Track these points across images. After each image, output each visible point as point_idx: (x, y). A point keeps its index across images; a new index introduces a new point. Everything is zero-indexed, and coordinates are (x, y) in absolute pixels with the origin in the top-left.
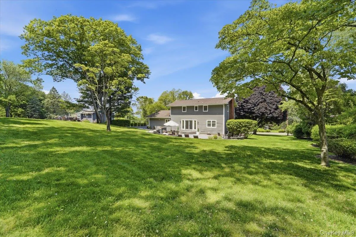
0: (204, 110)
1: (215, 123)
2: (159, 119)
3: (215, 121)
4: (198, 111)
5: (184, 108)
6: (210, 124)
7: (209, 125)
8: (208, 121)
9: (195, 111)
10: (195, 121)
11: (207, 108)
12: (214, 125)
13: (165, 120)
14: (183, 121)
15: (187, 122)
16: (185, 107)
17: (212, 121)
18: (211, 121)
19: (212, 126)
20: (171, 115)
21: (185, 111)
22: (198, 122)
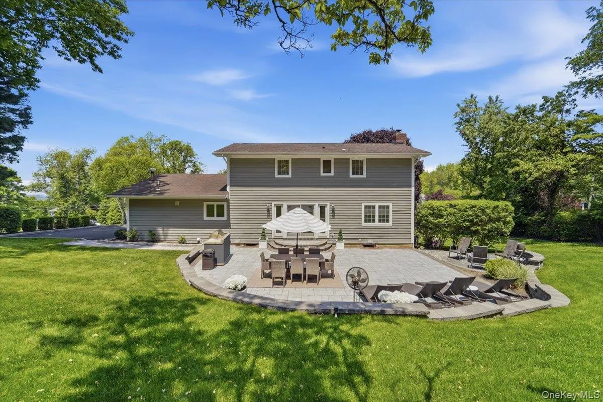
0: (354, 174)
1: (388, 212)
2: (174, 200)
3: (388, 207)
4: (332, 174)
5: (283, 164)
6: (374, 216)
7: (369, 218)
8: (366, 207)
9: (323, 174)
10: (322, 208)
11: (362, 168)
12: (384, 218)
13: (205, 204)
14: (280, 208)
16: (287, 162)
17: (380, 207)
18: (377, 205)
19: (380, 221)
20: (228, 188)
21: (288, 173)
22: (333, 211)
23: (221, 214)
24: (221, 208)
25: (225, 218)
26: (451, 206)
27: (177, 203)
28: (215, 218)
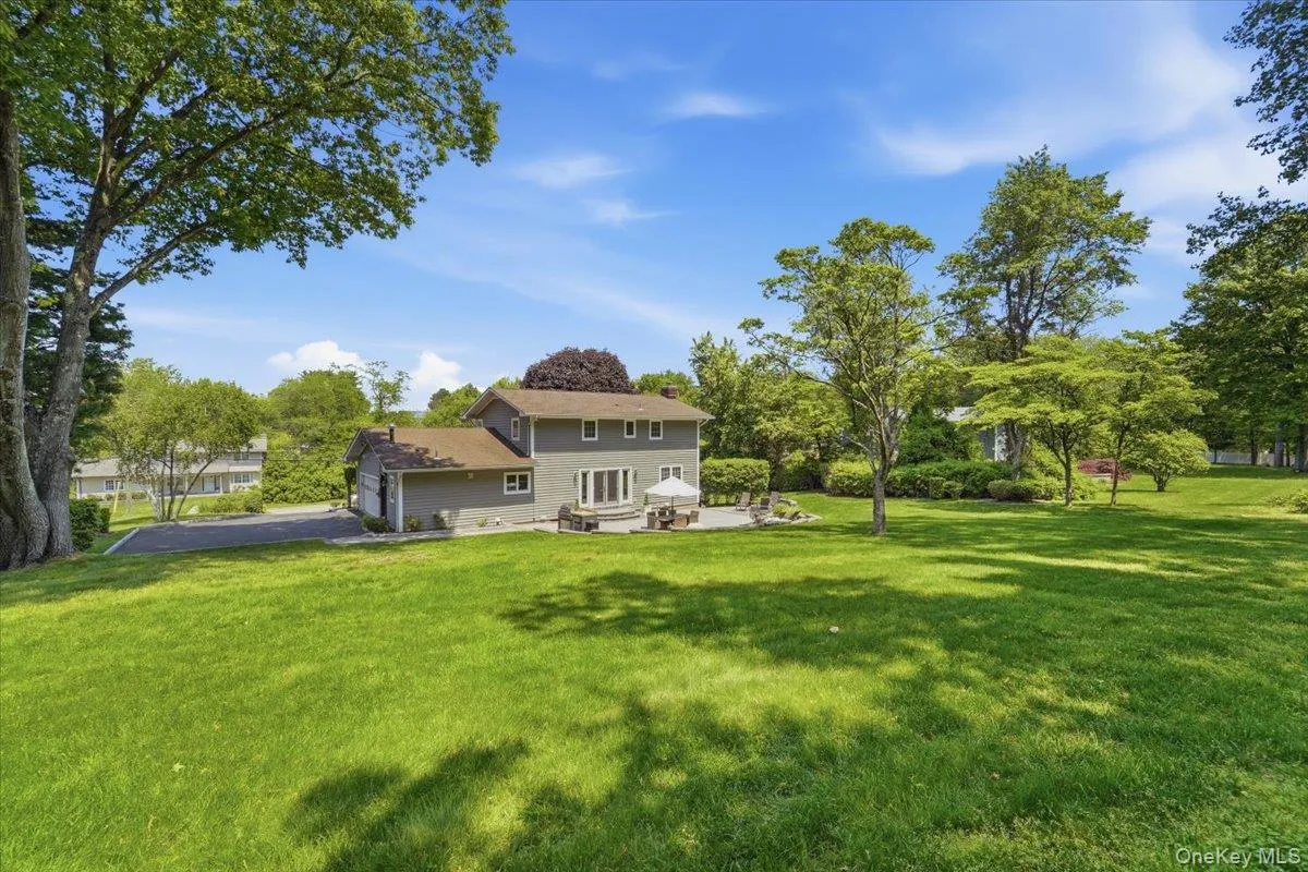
0: (652, 435)
2: (466, 472)
3: (680, 469)
4: (634, 436)
5: (590, 426)
8: (662, 470)
9: (626, 437)
10: (625, 473)
11: (660, 429)
13: (506, 474)
14: (585, 475)
15: (599, 476)
16: (593, 422)
17: (673, 469)
18: (671, 467)
20: (533, 455)
21: (594, 436)
22: (635, 476)
23: (523, 486)
24: (523, 480)
25: (528, 491)
26: (728, 466)
27: (471, 476)
28: (518, 492)
